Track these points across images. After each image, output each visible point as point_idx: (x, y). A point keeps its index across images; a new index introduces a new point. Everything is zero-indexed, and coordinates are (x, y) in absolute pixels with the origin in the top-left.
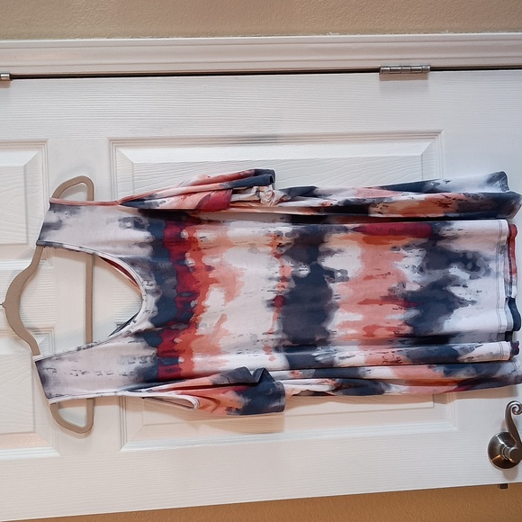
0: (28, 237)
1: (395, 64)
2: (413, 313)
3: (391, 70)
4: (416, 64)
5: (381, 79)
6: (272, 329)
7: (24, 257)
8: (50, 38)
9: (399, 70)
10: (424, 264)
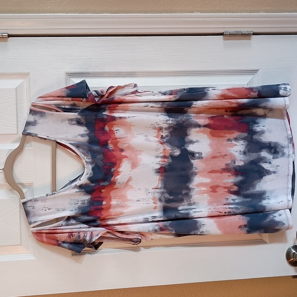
0: (17, 130)
1: (232, 31)
2: (239, 178)
3: (230, 34)
4: (245, 31)
5: (224, 39)
6: (157, 186)
7: (15, 142)
8: (31, 13)
9: (234, 34)
10: (247, 150)
